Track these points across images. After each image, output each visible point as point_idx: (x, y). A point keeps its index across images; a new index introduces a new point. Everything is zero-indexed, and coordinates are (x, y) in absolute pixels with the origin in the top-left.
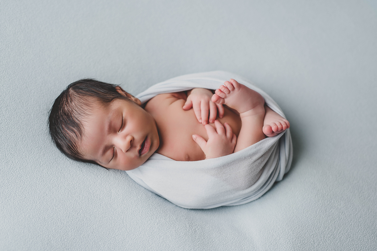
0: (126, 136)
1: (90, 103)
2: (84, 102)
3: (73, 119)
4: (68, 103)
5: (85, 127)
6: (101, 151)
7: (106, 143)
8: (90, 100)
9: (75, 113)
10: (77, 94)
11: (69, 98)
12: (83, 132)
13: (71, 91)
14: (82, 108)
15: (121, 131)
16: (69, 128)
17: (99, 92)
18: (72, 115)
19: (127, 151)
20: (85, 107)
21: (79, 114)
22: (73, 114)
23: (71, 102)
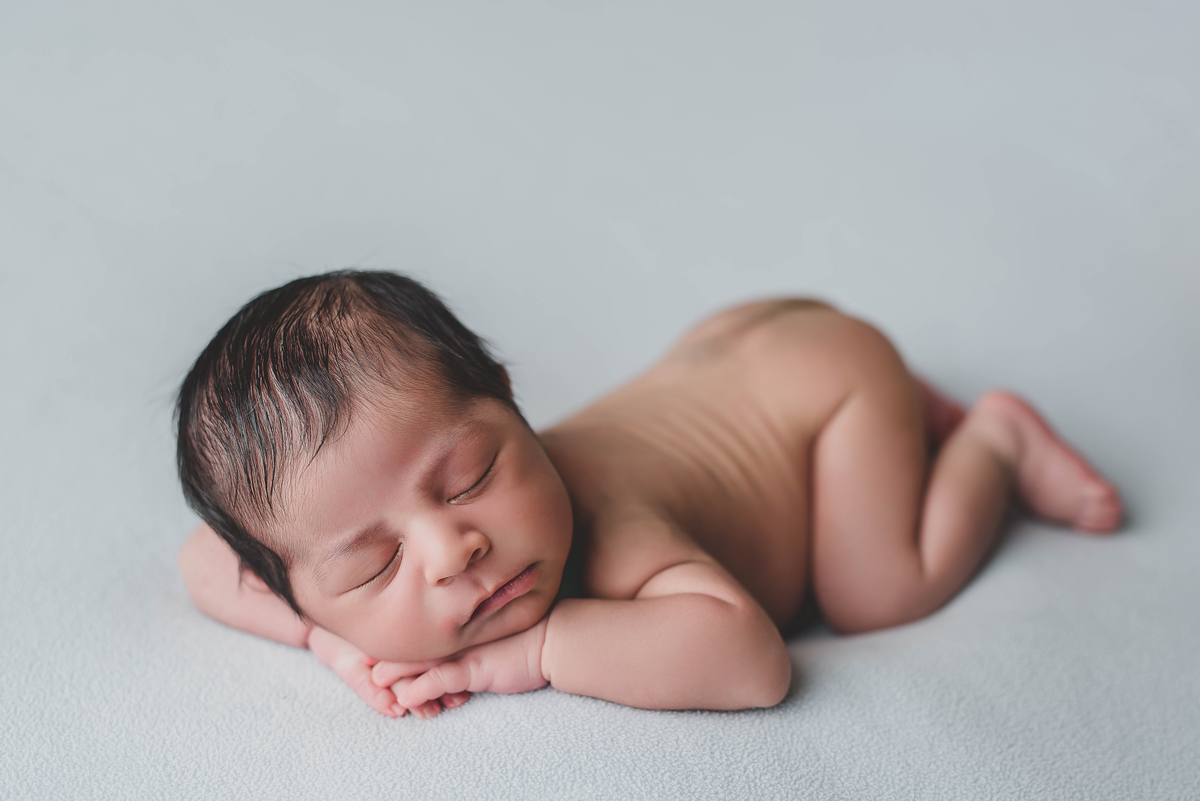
0: (465, 528)
4: (329, 315)
11: (338, 301)
19: (441, 582)
23: (343, 315)
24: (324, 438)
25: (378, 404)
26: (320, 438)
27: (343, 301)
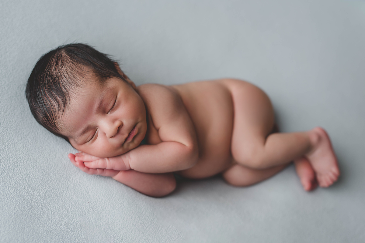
0: (114, 120)
1: (84, 73)
2: (78, 70)
3: (60, 86)
4: (58, 67)
5: (71, 99)
6: (81, 130)
7: (90, 123)
8: (84, 70)
9: (64, 79)
10: (71, 60)
11: (60, 61)
12: (69, 104)
13: (64, 54)
14: (74, 76)
15: (111, 113)
16: (52, 95)
17: (96, 64)
18: (61, 82)
19: (111, 137)
20: (78, 77)
21: (69, 82)
22: (62, 80)
23: (62, 66)
24: (64, 107)
25: (77, 93)
26: (63, 107)
27: (62, 61)
